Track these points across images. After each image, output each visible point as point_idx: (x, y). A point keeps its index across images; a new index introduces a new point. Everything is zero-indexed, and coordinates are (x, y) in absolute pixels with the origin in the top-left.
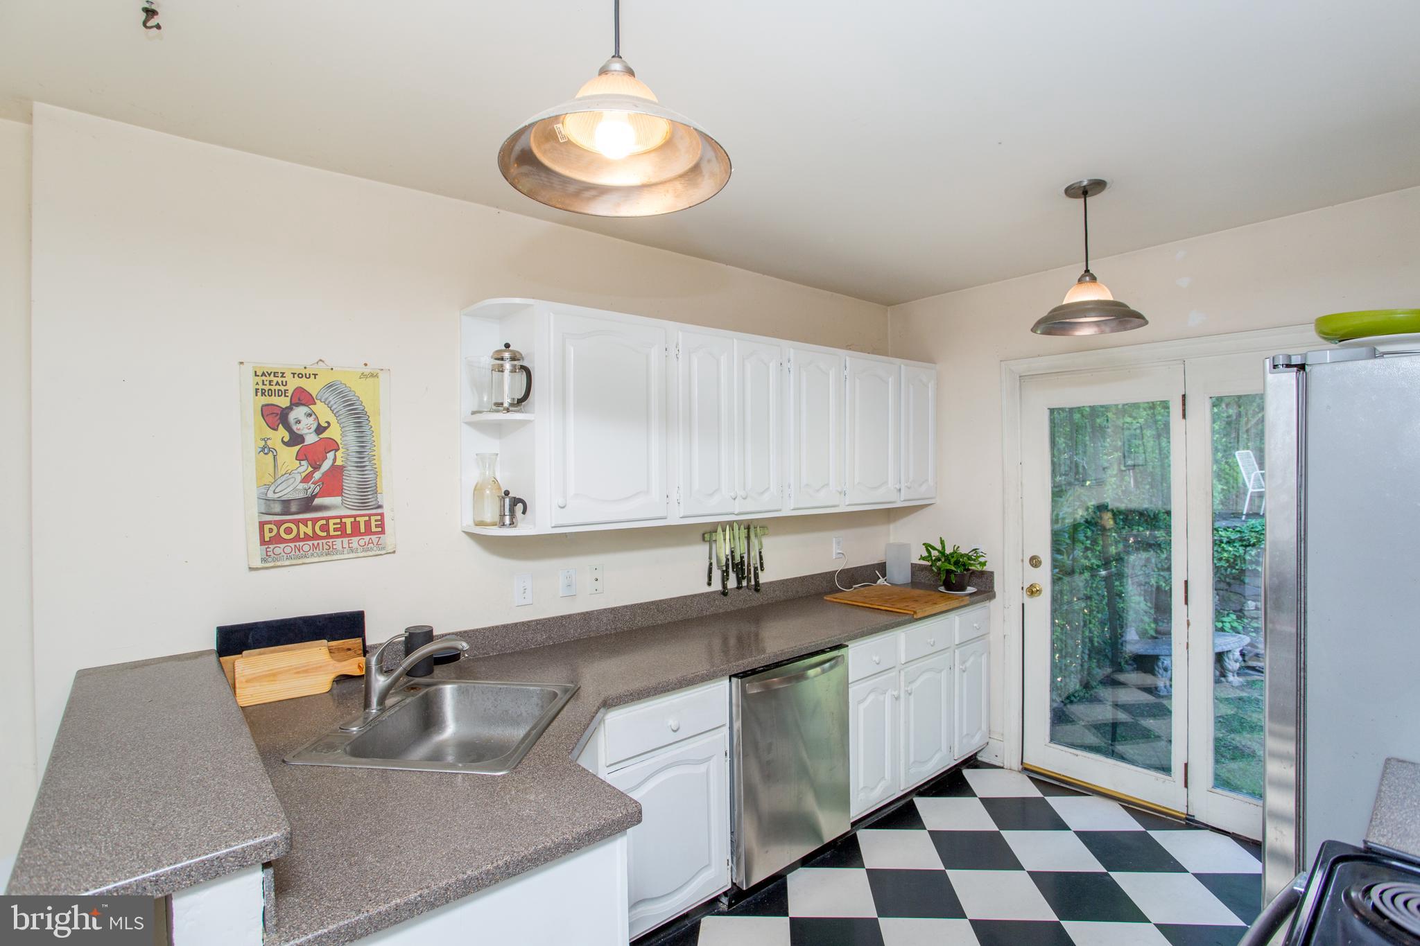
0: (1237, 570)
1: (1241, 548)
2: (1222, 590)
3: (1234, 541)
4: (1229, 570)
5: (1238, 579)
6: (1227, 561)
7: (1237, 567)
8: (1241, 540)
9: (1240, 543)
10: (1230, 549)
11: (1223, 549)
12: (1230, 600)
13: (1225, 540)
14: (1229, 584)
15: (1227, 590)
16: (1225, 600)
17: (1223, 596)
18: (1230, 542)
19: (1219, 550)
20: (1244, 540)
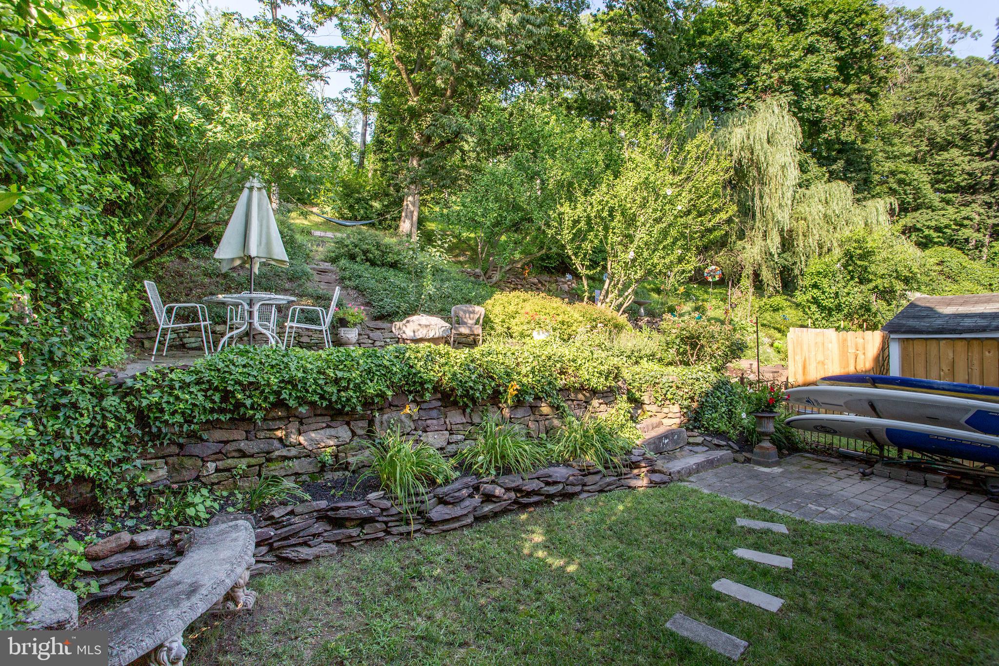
0: (197, 423)
1: (199, 394)
2: (172, 456)
3: (189, 385)
4: (186, 426)
5: (193, 436)
6: (183, 413)
7: (195, 421)
8: (198, 382)
9: (198, 387)
10: (187, 396)
11: (177, 398)
12: (184, 468)
13: (177, 385)
14: (181, 446)
15: (178, 455)
16: (176, 469)
17: (173, 464)
18: (185, 386)
19: (172, 400)
20: (203, 383)
